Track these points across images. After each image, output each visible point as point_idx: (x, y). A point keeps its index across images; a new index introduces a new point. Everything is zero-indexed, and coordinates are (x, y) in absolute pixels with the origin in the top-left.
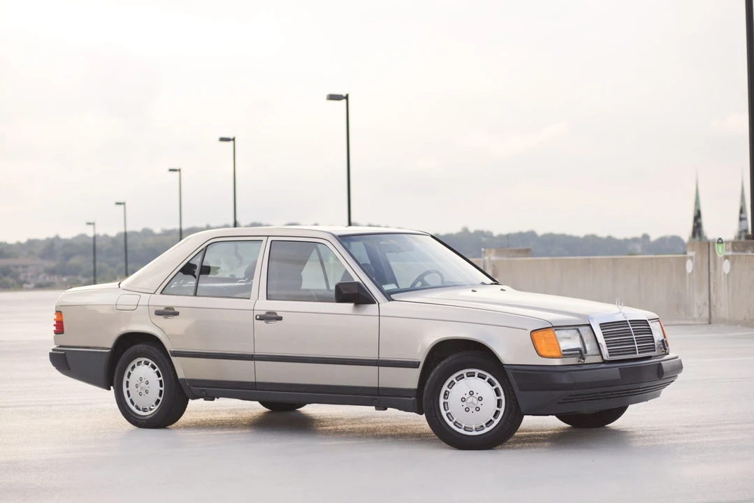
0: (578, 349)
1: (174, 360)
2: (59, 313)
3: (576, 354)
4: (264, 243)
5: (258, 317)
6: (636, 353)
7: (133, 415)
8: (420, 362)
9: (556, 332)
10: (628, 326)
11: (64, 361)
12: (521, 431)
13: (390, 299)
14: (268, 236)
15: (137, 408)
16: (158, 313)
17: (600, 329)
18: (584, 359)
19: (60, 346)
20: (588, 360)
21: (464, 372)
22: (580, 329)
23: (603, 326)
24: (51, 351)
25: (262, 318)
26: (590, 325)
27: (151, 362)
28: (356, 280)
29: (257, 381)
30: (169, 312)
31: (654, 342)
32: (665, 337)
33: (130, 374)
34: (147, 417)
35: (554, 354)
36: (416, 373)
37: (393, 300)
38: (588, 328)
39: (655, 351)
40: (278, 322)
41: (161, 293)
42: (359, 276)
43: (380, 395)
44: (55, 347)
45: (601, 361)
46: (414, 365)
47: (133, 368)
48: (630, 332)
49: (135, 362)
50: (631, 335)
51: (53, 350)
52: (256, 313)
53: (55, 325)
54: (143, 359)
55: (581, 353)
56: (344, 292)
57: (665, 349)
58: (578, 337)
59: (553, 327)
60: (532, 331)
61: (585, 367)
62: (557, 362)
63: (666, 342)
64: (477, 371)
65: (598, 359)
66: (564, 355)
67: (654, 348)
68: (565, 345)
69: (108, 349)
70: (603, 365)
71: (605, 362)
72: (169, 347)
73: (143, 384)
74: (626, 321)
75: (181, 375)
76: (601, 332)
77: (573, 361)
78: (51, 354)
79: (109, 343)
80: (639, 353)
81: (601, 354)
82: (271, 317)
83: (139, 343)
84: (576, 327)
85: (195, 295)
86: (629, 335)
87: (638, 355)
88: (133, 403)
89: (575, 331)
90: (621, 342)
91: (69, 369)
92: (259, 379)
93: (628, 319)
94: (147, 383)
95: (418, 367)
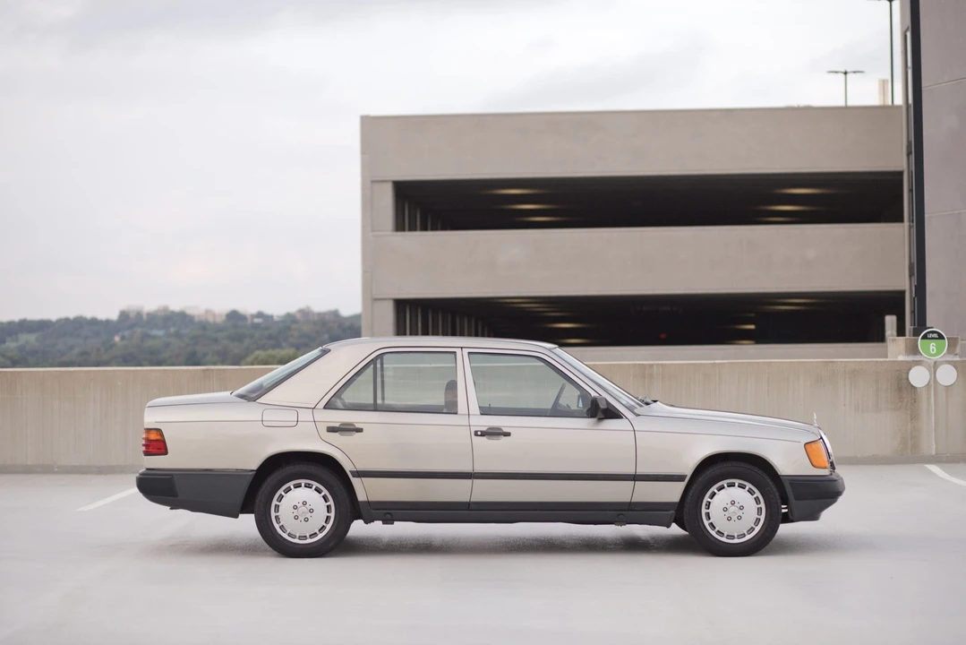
1: (356, 482)
2: (154, 431)
4: (459, 354)
5: (479, 433)
8: (686, 476)
13: (636, 414)
14: (462, 348)
16: (331, 430)
21: (725, 482)
24: (139, 476)
25: (483, 434)
27: (316, 485)
29: (472, 500)
30: (347, 429)
33: (281, 497)
36: (681, 486)
37: (640, 415)
40: (505, 438)
41: (325, 408)
46: (680, 478)
47: (288, 491)
49: (290, 484)
52: (473, 429)
53: (144, 445)
54: (303, 482)
60: (805, 445)
64: (737, 481)
69: (251, 471)
72: (348, 467)
75: (361, 497)
78: (138, 479)
79: (252, 464)
82: (494, 433)
85: (375, 410)
88: (285, 530)
92: (478, 499)
95: (683, 481)
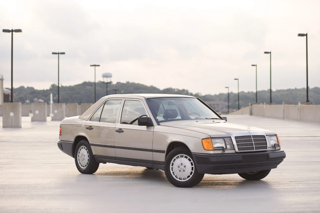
0: (223, 147)
1: (92, 147)
2: (61, 127)
3: (222, 149)
4: (123, 100)
6: (254, 149)
7: (80, 169)
8: (165, 151)
9: (212, 140)
10: (251, 138)
11: (61, 146)
12: (203, 181)
13: (159, 125)
14: (124, 98)
15: (82, 166)
16: (87, 128)
17: (235, 139)
18: (224, 151)
19: (61, 141)
20: (226, 152)
21: (180, 155)
22: (225, 139)
23: (236, 138)
24: (58, 142)
25: (117, 131)
26: (230, 137)
27: (86, 148)
28: (149, 116)
29: (116, 156)
30: (90, 128)
31: (267, 145)
32: (278, 143)
33: (79, 152)
34: (84, 170)
35: (210, 149)
36: (164, 155)
37: (160, 125)
38: (230, 138)
39: (267, 148)
40: (122, 133)
41: (90, 120)
42: (150, 115)
43: (154, 164)
44: (59, 140)
45: (235, 152)
46: (163, 152)
47: (80, 150)
48: (252, 140)
49: (81, 148)
50: (252, 142)
51: (59, 142)
52: (116, 129)
53: (59, 132)
54: (83, 146)
55: (223, 149)
56: (141, 121)
57: (275, 148)
58: (224, 142)
59: (211, 138)
60: (202, 139)
61: (225, 155)
62: (212, 152)
63: (279, 145)
64: (184, 155)
65: (233, 151)
66: (214, 149)
67: (267, 147)
68: (216, 145)
69: (73, 142)
70: (236, 154)
71: (237, 153)
72: (90, 143)
73: (83, 156)
74: (251, 136)
75: (94, 153)
76: (235, 140)
77: (220, 152)
78: (58, 143)
79: (72, 140)
80: (255, 149)
81: (234, 149)
82: (120, 131)
83: (82, 140)
84: (223, 138)
85: (100, 121)
86: (251, 142)
87: (255, 150)
88: (80, 164)
89: (223, 139)
90: (246, 145)
91: (63, 150)
92: (117, 156)
93: (251, 135)
94: (84, 156)
95: (164, 153)
